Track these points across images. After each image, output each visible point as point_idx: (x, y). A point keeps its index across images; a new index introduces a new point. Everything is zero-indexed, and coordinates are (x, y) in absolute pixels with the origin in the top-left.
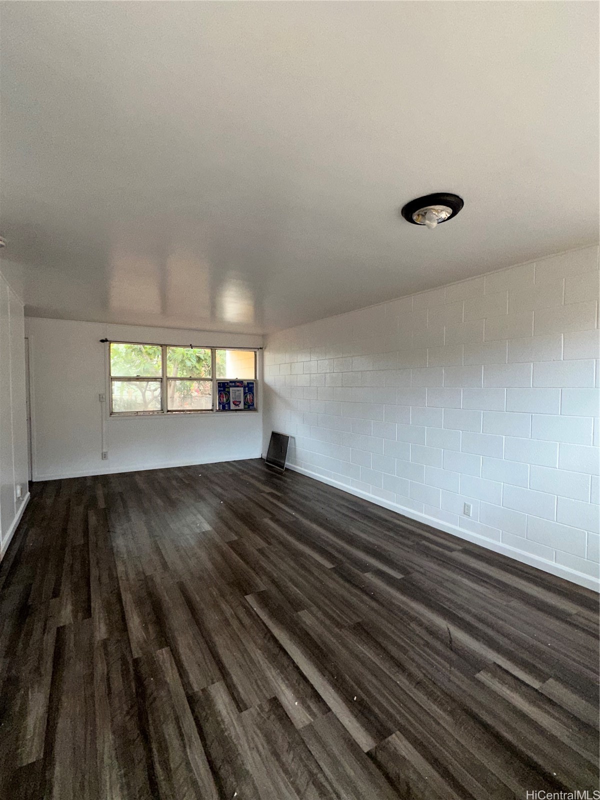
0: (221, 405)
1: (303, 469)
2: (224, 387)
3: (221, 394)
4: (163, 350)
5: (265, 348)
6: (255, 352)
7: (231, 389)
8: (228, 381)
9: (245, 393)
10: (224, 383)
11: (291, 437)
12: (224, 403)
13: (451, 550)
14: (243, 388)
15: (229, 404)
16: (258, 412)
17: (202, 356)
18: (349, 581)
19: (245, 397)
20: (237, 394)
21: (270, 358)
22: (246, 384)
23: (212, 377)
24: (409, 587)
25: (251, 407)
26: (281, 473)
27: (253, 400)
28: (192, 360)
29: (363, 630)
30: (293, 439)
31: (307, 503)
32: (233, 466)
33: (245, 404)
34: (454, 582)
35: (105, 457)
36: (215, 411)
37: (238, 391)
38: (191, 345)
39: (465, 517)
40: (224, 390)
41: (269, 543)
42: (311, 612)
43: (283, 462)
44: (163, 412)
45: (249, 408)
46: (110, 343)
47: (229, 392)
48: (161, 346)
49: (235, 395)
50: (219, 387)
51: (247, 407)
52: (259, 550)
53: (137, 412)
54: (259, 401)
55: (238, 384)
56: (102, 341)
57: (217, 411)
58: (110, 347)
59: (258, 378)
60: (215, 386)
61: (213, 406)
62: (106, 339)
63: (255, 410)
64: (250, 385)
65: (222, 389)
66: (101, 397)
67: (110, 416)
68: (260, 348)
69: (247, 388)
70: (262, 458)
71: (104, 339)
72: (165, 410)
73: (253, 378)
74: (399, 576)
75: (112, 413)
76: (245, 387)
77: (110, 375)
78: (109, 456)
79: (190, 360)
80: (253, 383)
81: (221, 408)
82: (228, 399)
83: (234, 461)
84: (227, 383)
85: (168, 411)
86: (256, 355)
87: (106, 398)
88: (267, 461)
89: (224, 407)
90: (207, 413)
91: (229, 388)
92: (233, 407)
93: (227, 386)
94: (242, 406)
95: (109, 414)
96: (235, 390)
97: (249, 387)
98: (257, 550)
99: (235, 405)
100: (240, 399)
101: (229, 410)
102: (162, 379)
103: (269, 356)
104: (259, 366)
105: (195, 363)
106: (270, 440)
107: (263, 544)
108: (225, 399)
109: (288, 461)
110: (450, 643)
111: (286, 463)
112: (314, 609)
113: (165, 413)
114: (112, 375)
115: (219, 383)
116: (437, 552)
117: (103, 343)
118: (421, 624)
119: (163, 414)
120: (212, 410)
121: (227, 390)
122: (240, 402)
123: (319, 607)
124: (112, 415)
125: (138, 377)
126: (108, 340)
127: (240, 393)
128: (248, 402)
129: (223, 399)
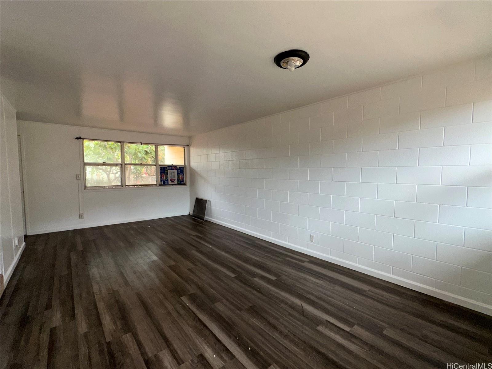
0: (162, 182)
1: (216, 220)
2: (164, 170)
3: (162, 174)
4: (121, 145)
5: (191, 145)
6: (184, 148)
7: (169, 171)
8: (167, 166)
9: (178, 174)
10: (164, 168)
11: (208, 201)
12: (164, 180)
13: (304, 262)
14: (176, 171)
15: (167, 181)
16: (186, 186)
17: (148, 151)
18: (245, 284)
19: (178, 176)
20: (172, 174)
21: (193, 151)
22: (179, 168)
23: (156, 163)
24: (279, 284)
25: (182, 183)
26: (202, 223)
27: (183, 178)
28: (142, 153)
29: (254, 311)
30: (209, 202)
31: (219, 240)
32: (171, 220)
33: (178, 181)
34: (305, 279)
35: (81, 217)
36: (158, 185)
37: (174, 172)
38: (141, 142)
39: (310, 243)
40: (164, 172)
41: (196, 265)
42: (223, 303)
43: (203, 216)
44: (123, 186)
45: (181, 183)
46: (83, 140)
47: (167, 173)
48: (120, 143)
49: (172, 175)
50: (161, 170)
51: (179, 182)
52: (189, 270)
53: (104, 187)
54: (188, 179)
55: (173, 168)
56: (77, 138)
57: (160, 185)
58: (83, 142)
59: (186, 164)
60: (158, 170)
61: (157, 182)
62: (80, 137)
63: (185, 184)
64: (182, 169)
65: (163, 171)
66: (77, 176)
67: (85, 190)
68: (188, 145)
69: (179, 171)
70: (189, 215)
71: (78, 137)
72: (124, 185)
73: (183, 164)
74: (274, 278)
75: (86, 187)
76: (178, 170)
77: (84, 161)
78: (85, 216)
79: (140, 153)
80: (183, 168)
81: (162, 184)
82: (167, 178)
83: (172, 217)
84: (166, 167)
85: (126, 186)
86: (185, 150)
87: (81, 177)
88: (193, 216)
89: (164, 182)
90: (153, 187)
91: (167, 170)
92: (170, 182)
93: (166, 169)
94: (176, 182)
95: (84, 188)
96: (172, 172)
97: (180, 170)
98: (188, 269)
99: (172, 181)
100: (175, 177)
101: (168, 184)
102: (121, 164)
103: (193, 150)
104: (187, 156)
105: (143, 155)
106: (194, 203)
107: (192, 266)
109: (207, 216)
110: (302, 312)
111: (205, 217)
112: (224, 301)
113: (124, 187)
114: (86, 161)
115: (160, 167)
116: (296, 264)
117: (78, 140)
118: (286, 304)
119: (123, 187)
120: (156, 185)
121: (166, 172)
122: (175, 179)
123: (227, 300)
124: (86, 189)
125: (104, 163)
126: (82, 137)
127: (175, 174)
128: (180, 179)
129: (164, 178)
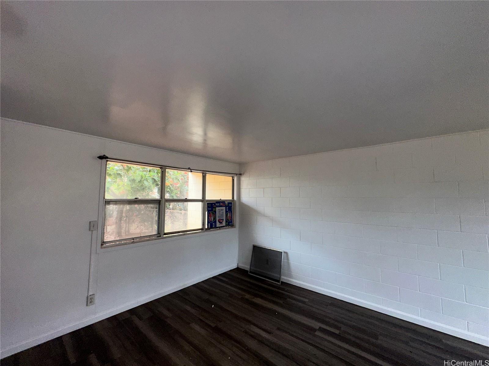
0: (209, 224)
2: (212, 207)
3: (209, 213)
4: (162, 172)
5: (243, 174)
6: (233, 177)
7: (217, 208)
9: (226, 212)
10: (212, 204)
11: (284, 252)
12: (211, 222)
14: (225, 207)
15: (215, 222)
16: (235, 228)
19: (226, 215)
22: (227, 204)
23: (203, 198)
25: (230, 224)
27: (232, 217)
33: (226, 222)
35: (91, 302)
36: (204, 230)
37: (222, 210)
40: (212, 210)
46: (107, 161)
47: (215, 212)
48: (160, 168)
49: (220, 214)
50: (208, 207)
53: (133, 239)
54: (237, 219)
55: (221, 204)
57: (206, 230)
58: (106, 165)
59: (235, 198)
60: (205, 207)
61: (203, 225)
62: (104, 155)
63: (233, 226)
64: (230, 205)
65: (210, 209)
66: (92, 225)
67: (101, 248)
68: (238, 174)
70: (238, 268)
72: (162, 233)
73: (231, 198)
75: (103, 243)
76: (226, 207)
77: (104, 198)
78: (97, 300)
80: (231, 203)
81: (209, 227)
82: (215, 218)
84: (214, 203)
85: (165, 234)
86: (233, 180)
87: (97, 226)
89: (212, 225)
92: (218, 225)
93: (214, 206)
94: (224, 224)
95: (100, 244)
96: (219, 210)
99: (220, 222)
100: (223, 217)
101: (216, 227)
102: (160, 201)
103: (245, 180)
104: (236, 188)
106: (251, 253)
108: (212, 218)
113: (162, 236)
114: (107, 197)
115: (208, 204)
117: (100, 160)
119: (160, 238)
120: (202, 229)
121: (214, 209)
122: (223, 220)
124: (103, 246)
125: (136, 200)
126: (106, 157)
127: (223, 212)
128: (228, 219)
129: (211, 219)
